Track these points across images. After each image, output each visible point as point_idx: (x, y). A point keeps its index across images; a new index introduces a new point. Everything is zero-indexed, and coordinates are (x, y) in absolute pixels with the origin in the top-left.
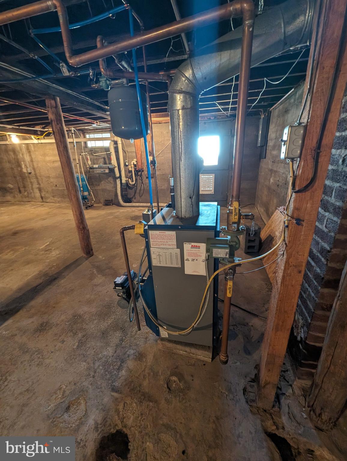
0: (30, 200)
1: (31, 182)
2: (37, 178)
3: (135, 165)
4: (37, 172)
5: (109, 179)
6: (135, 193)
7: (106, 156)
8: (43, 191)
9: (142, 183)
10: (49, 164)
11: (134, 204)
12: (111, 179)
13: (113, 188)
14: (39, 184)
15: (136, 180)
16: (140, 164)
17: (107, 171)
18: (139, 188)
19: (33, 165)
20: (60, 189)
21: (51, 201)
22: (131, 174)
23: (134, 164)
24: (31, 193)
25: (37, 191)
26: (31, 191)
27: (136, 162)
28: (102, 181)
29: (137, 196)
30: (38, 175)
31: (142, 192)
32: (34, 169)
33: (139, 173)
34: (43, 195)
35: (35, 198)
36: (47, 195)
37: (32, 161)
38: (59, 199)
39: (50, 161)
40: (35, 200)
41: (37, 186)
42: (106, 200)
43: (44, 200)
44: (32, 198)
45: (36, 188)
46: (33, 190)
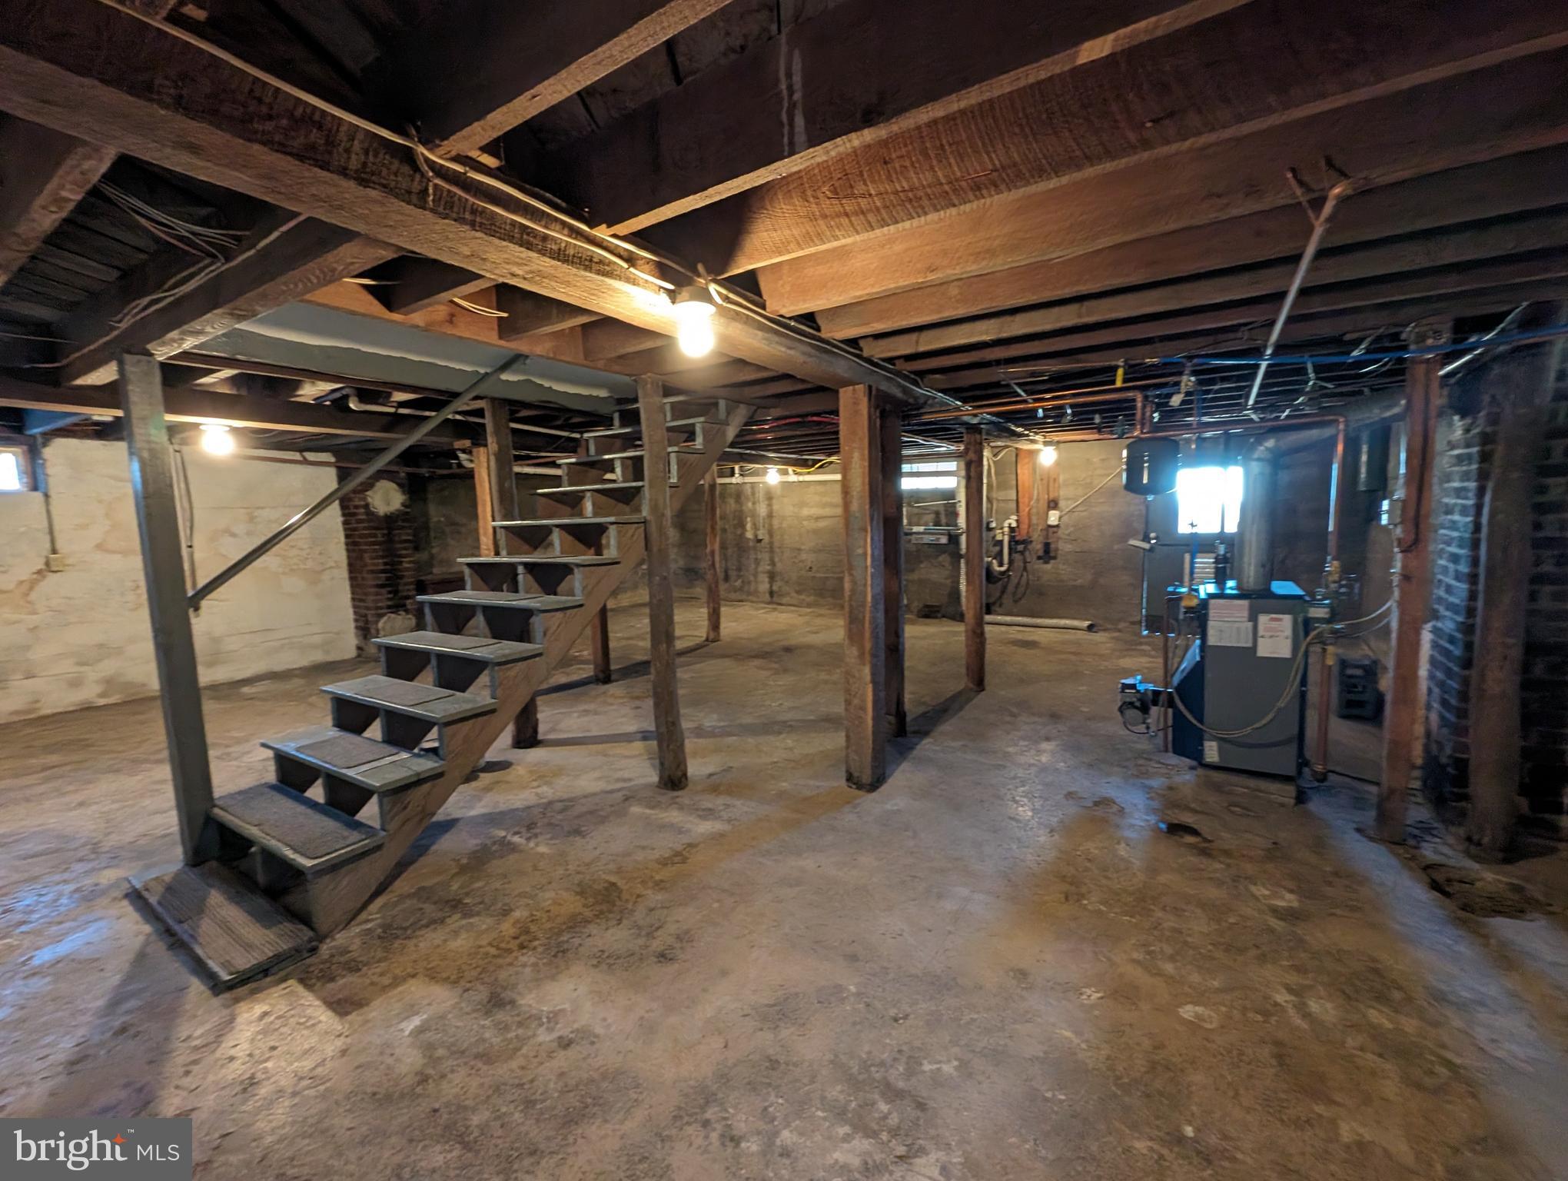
0: (744, 597)
1: (756, 559)
2: (772, 551)
3: (1012, 529)
4: (777, 538)
5: (941, 559)
6: (1003, 592)
7: (942, 510)
8: (778, 578)
9: (1025, 569)
10: (805, 523)
11: (999, 618)
12: (945, 559)
13: (946, 579)
14: (773, 563)
15: (1011, 562)
16: (1024, 526)
17: (944, 540)
18: (1014, 581)
19: (771, 525)
20: (818, 575)
21: (794, 602)
22: (997, 548)
23: (1010, 527)
24: (749, 583)
25: (764, 579)
26: (752, 578)
27: (1017, 521)
28: (922, 562)
29: (1007, 600)
30: (776, 544)
31: (1021, 590)
32: (771, 533)
33: (1020, 547)
34: (775, 588)
35: (756, 593)
36: (786, 589)
37: (770, 516)
38: (811, 599)
39: (809, 518)
40: (754, 599)
41: (768, 568)
42: (927, 606)
43: (775, 599)
44: (749, 593)
45: (764, 573)
46: (755, 575)
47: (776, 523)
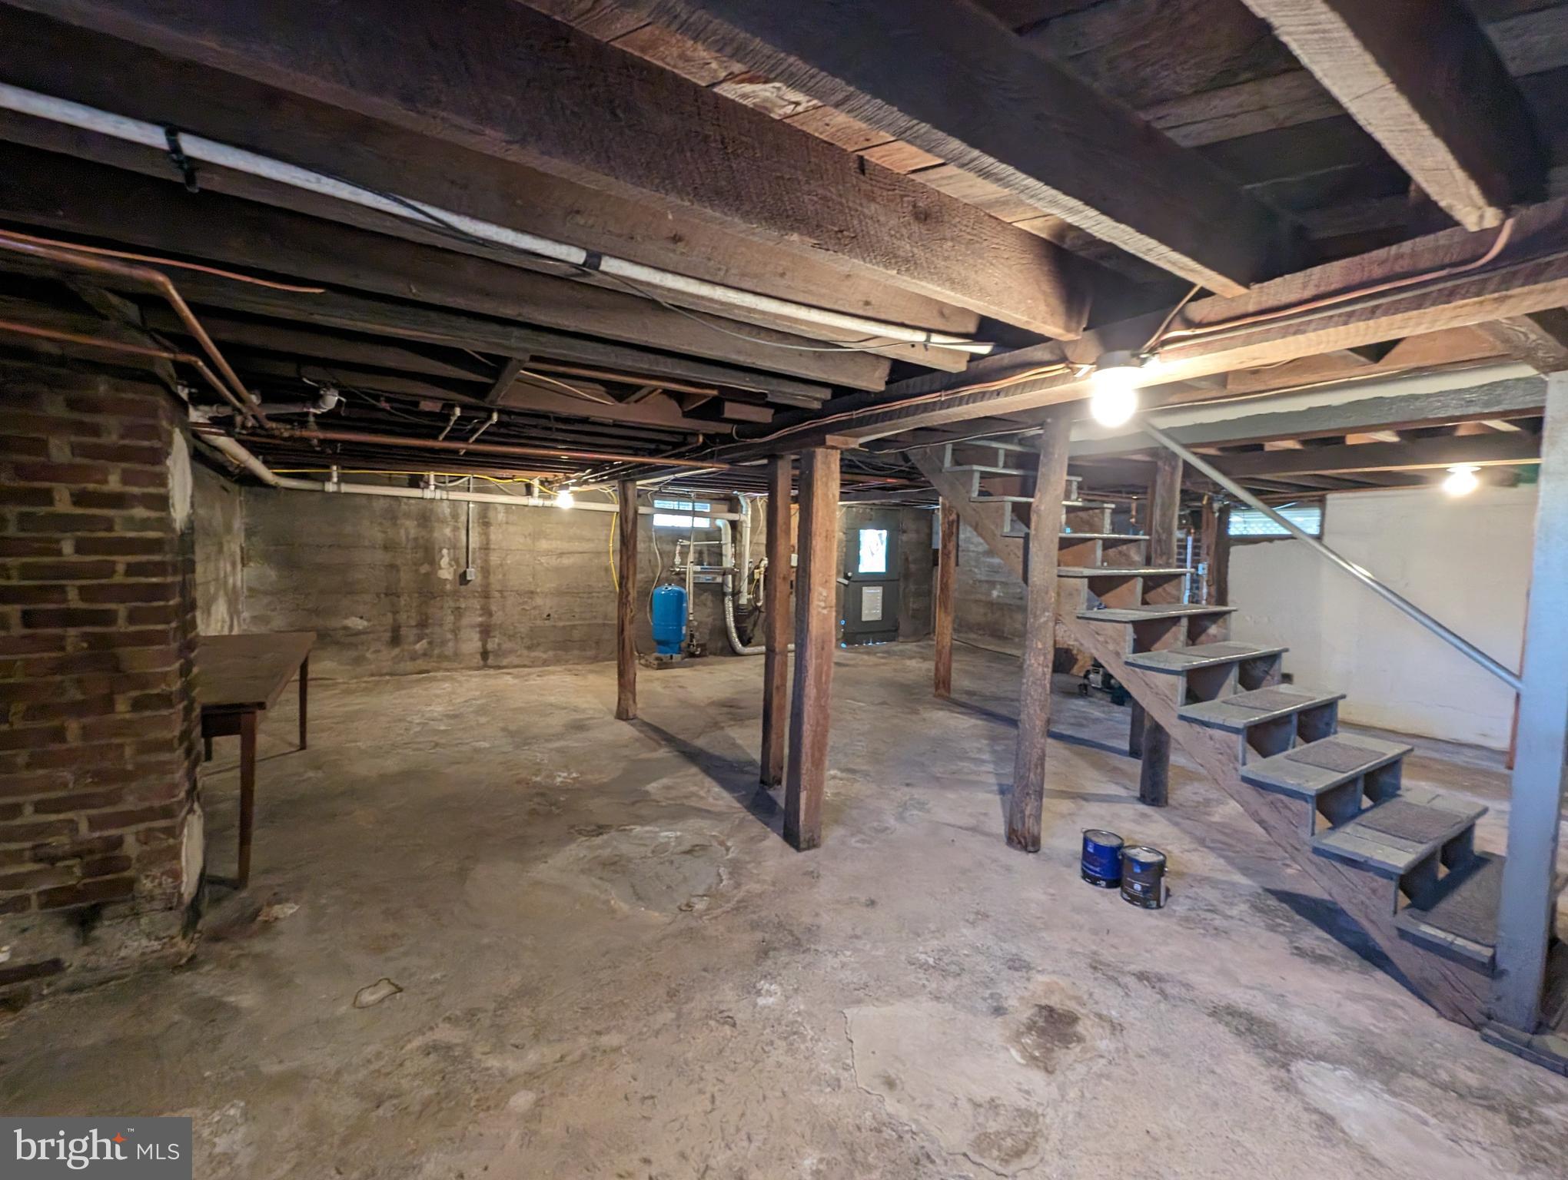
0: (431, 665)
1: (457, 609)
2: (486, 595)
4: (495, 579)
8: (495, 633)
10: (543, 559)
14: (487, 612)
17: (719, 579)
19: (486, 561)
20: (561, 624)
21: (519, 661)
23: (764, 567)
24: (444, 643)
25: (471, 636)
30: (495, 586)
32: (486, 571)
34: (490, 646)
35: (457, 656)
36: (508, 645)
37: (486, 548)
38: (548, 655)
39: (548, 553)
40: (452, 666)
41: (479, 620)
43: (490, 661)
44: (442, 657)
45: (472, 627)
46: (456, 631)
47: (494, 559)
